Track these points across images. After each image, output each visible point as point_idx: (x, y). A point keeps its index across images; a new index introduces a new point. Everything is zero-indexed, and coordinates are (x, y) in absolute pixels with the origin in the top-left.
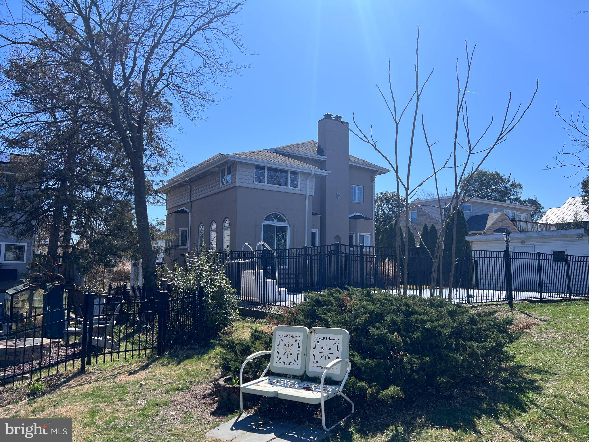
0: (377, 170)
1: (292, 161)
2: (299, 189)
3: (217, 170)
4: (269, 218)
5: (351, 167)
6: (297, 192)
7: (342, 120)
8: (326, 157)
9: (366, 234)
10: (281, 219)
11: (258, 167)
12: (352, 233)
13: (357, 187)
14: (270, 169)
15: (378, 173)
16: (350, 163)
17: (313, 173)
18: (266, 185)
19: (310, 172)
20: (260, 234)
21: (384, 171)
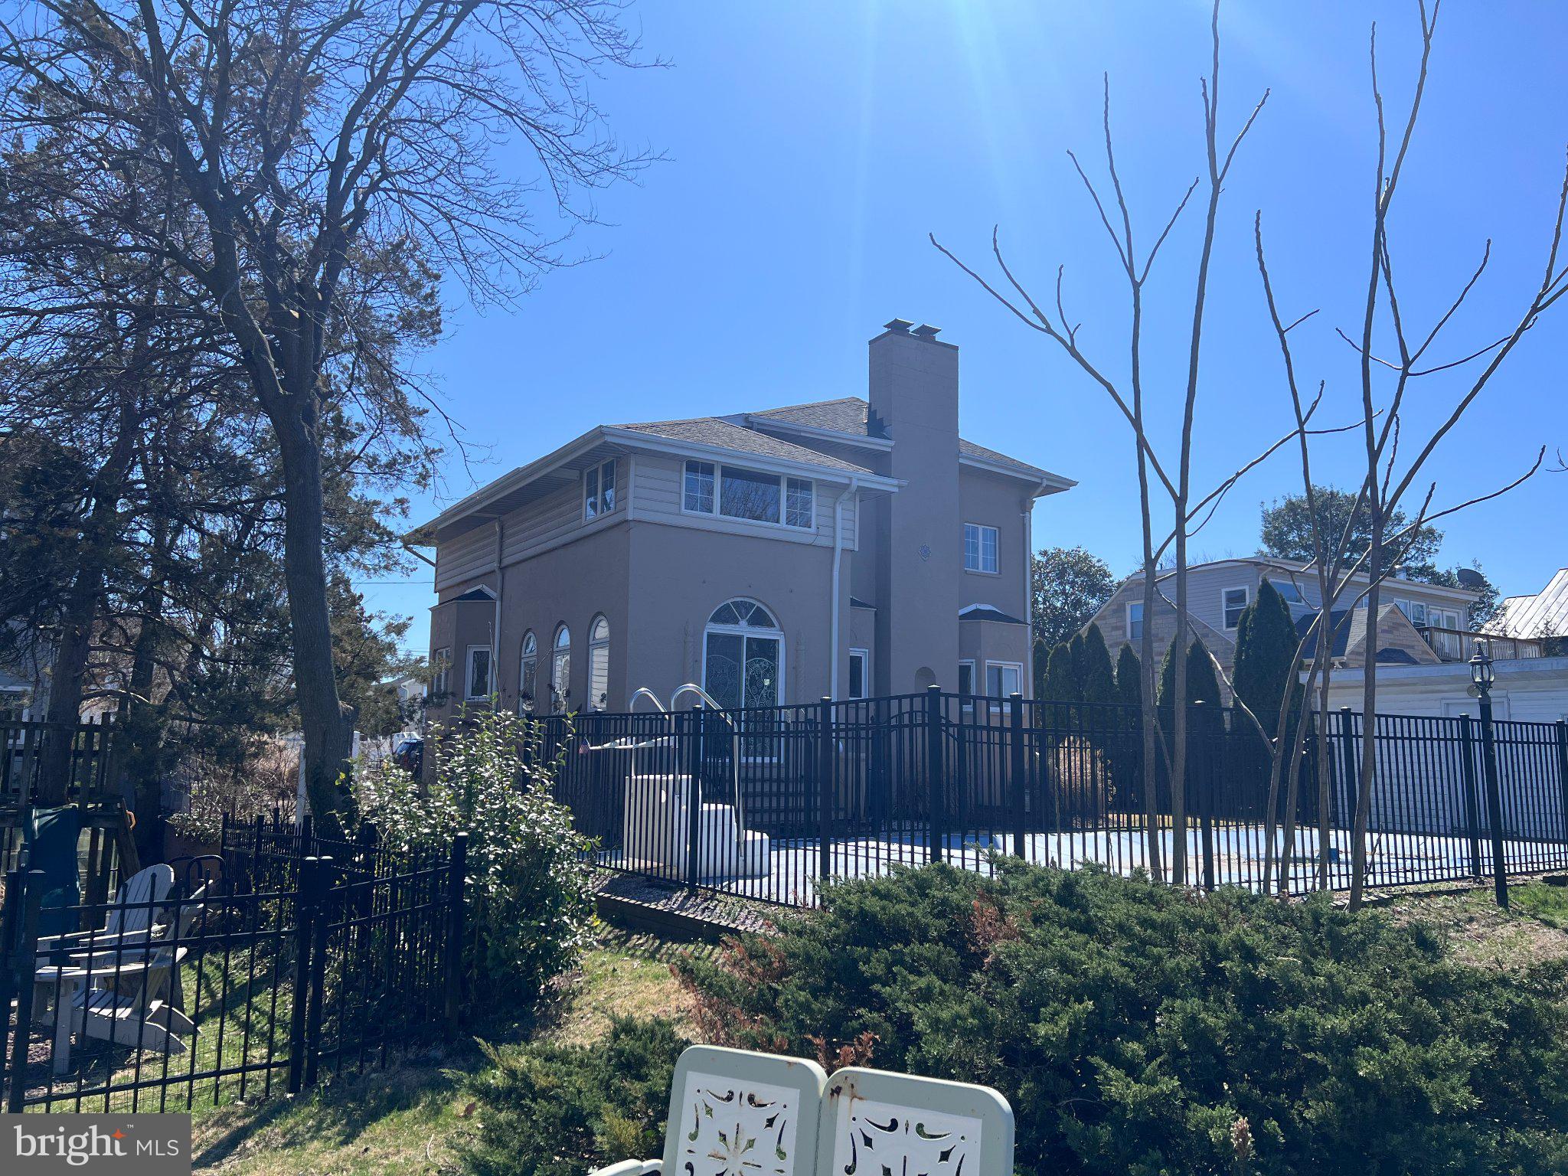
0: (1038, 480)
1: (794, 450)
2: (813, 530)
3: (573, 474)
4: (724, 615)
5: (964, 470)
6: (809, 540)
7: (938, 337)
8: (892, 443)
9: (1007, 665)
10: (759, 619)
11: (693, 466)
12: (966, 662)
13: (981, 528)
14: (728, 472)
15: (1040, 490)
16: (961, 461)
17: (855, 484)
18: (716, 519)
19: (846, 481)
20: (698, 661)
21: (1056, 485)
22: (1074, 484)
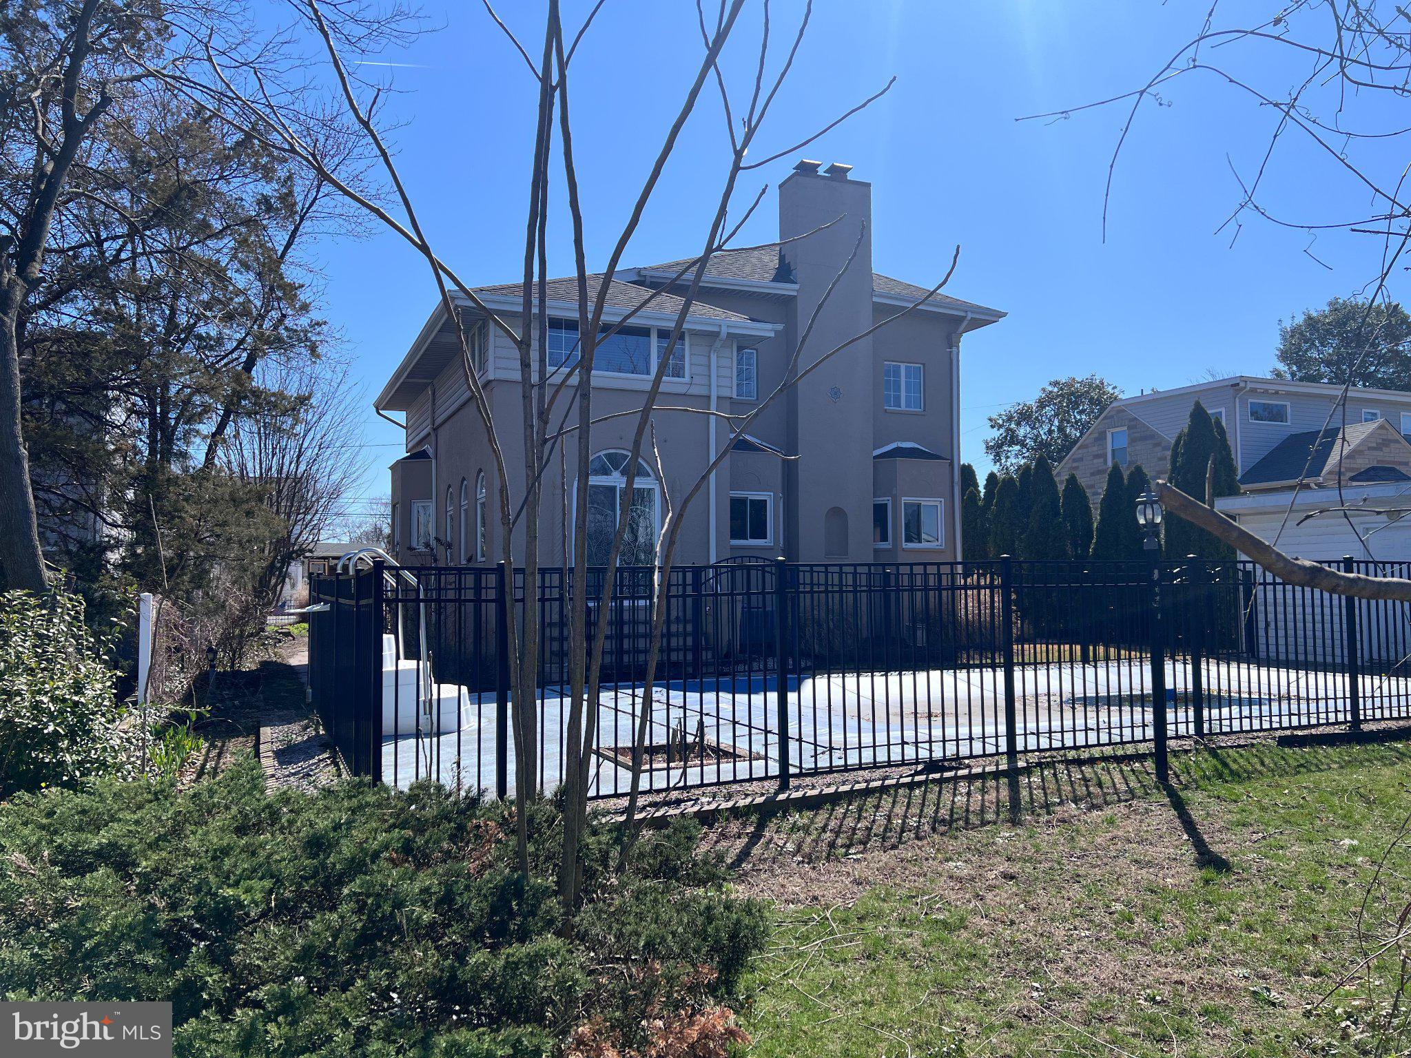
0: (967, 314)
2: (687, 379)
5: (880, 310)
6: (682, 390)
7: (850, 176)
8: (796, 287)
9: (925, 502)
10: (633, 469)
12: (881, 500)
13: (903, 366)
15: (965, 323)
16: (875, 299)
17: (724, 331)
19: (716, 329)
21: (983, 318)
22: (1004, 315)
